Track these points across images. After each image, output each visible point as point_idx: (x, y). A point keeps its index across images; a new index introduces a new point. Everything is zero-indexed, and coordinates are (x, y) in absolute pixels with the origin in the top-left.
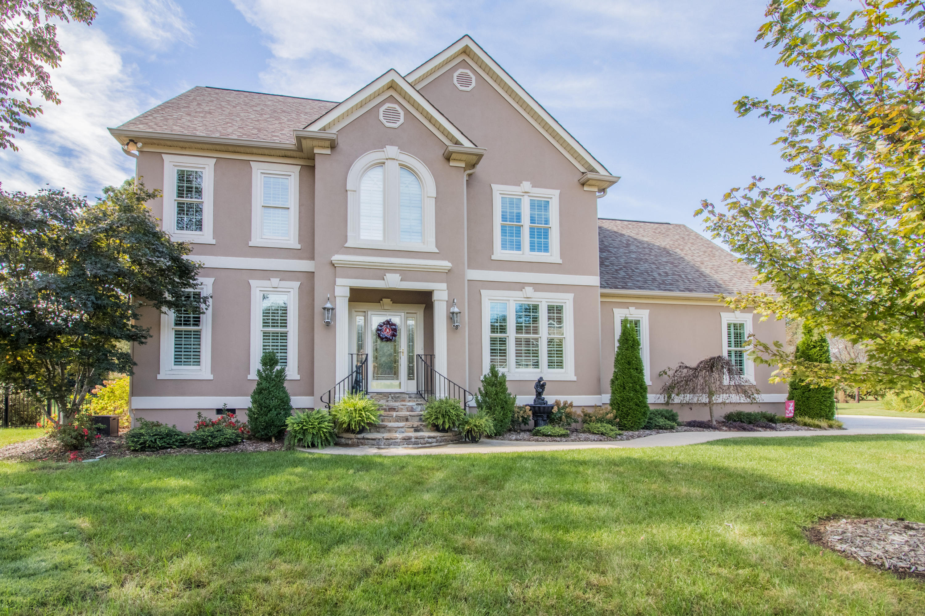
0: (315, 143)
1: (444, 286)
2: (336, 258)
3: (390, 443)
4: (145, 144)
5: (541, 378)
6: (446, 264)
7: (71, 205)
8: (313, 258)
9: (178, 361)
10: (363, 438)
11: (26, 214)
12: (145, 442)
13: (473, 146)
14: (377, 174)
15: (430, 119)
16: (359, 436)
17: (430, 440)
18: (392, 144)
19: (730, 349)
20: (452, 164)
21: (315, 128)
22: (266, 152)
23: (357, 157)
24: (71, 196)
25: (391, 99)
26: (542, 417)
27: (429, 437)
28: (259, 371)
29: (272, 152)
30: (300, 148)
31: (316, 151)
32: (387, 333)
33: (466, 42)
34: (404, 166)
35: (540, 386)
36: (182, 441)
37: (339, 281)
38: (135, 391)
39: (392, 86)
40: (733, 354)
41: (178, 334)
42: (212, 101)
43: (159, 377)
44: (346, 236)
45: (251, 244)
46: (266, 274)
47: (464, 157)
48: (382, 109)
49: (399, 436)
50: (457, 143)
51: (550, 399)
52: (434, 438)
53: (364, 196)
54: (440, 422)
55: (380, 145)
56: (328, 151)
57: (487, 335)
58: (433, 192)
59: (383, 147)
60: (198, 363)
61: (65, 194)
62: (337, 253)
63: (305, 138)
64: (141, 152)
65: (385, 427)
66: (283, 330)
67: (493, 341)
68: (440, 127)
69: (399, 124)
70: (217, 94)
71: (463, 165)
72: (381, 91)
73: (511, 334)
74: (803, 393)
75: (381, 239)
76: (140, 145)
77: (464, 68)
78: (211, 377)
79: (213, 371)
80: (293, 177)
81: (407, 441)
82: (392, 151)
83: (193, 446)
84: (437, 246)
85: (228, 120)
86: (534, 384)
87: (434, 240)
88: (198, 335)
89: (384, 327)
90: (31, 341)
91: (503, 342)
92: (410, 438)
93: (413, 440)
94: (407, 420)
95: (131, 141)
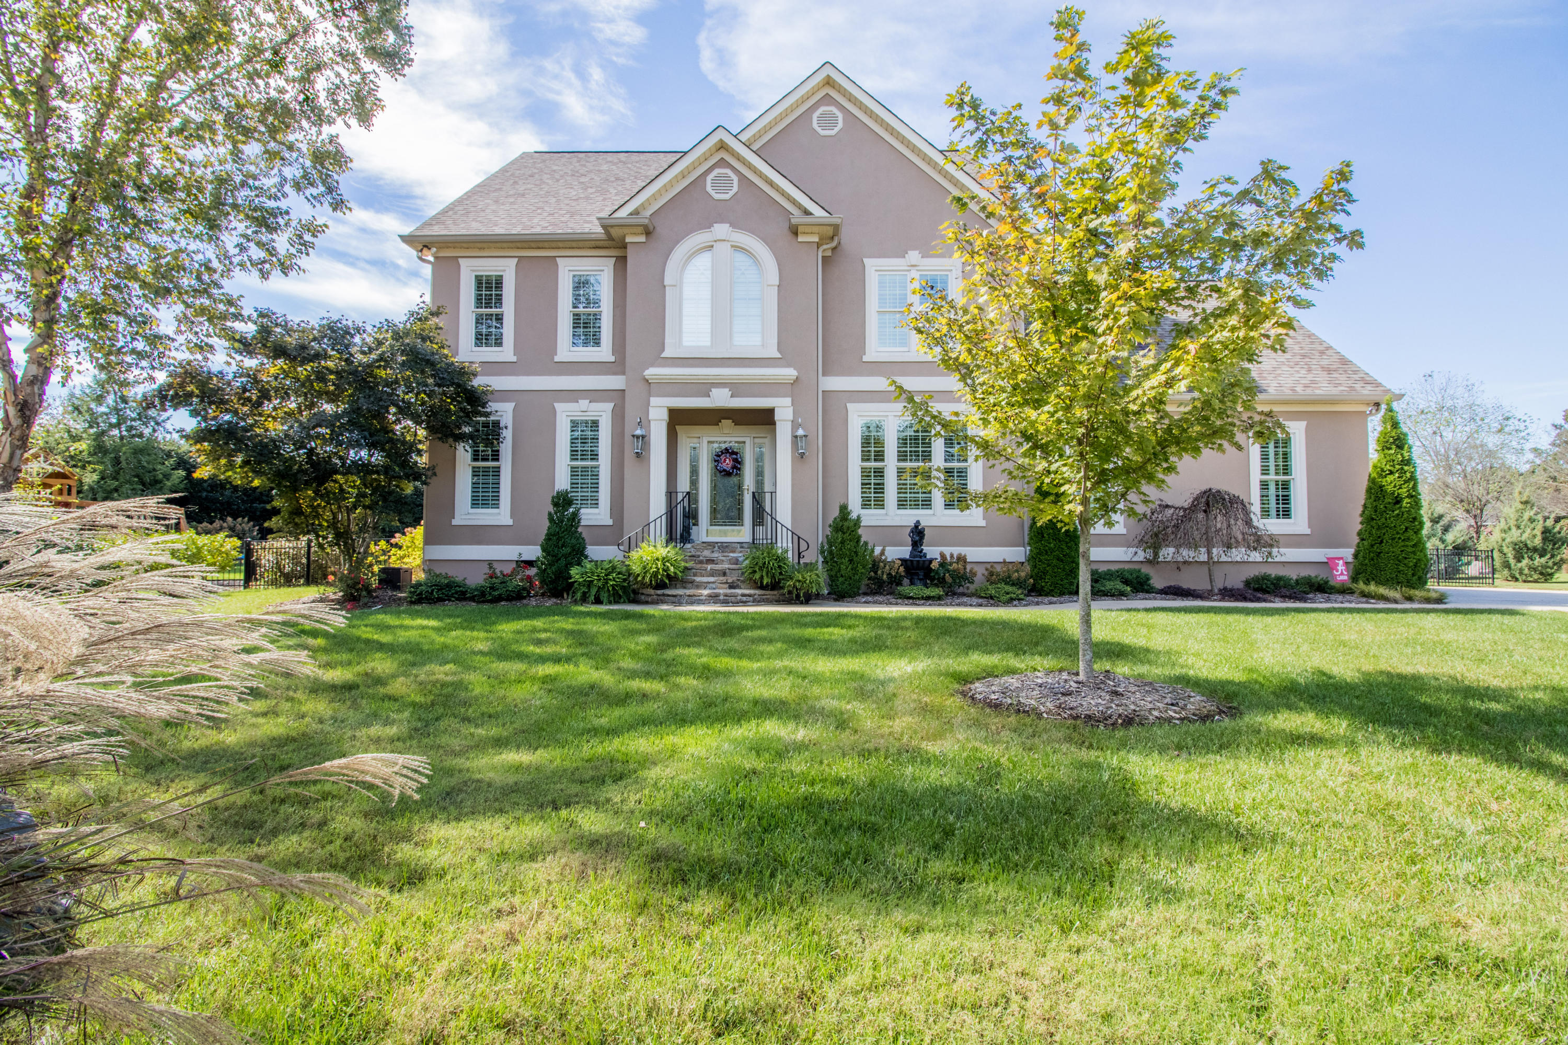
0: (626, 230)
1: (787, 401)
2: (651, 372)
3: (693, 600)
4: (439, 248)
5: (918, 522)
6: (790, 373)
7: (349, 333)
8: (623, 373)
9: (475, 504)
10: (664, 595)
11: (303, 347)
12: (421, 594)
13: (827, 215)
14: (703, 262)
15: (771, 184)
16: (659, 592)
17: (744, 599)
18: (722, 222)
19: (1265, 477)
20: (801, 239)
21: (623, 213)
22: (574, 244)
23: (678, 242)
24: (350, 323)
25: (722, 163)
26: (917, 574)
27: (743, 595)
28: (550, 514)
29: (581, 244)
30: (610, 237)
31: (628, 240)
32: (727, 464)
33: (828, 71)
34: (737, 248)
35: (918, 534)
36: (464, 593)
37: (654, 401)
38: (429, 540)
39: (722, 146)
40: (1272, 487)
41: (476, 472)
42: (532, 176)
43: (454, 522)
44: (663, 344)
45: (557, 359)
46: (573, 395)
47: (816, 229)
48: (709, 178)
49: (706, 592)
50: (807, 213)
51: (932, 551)
52: (750, 596)
53: (688, 291)
54: (757, 576)
55: (707, 225)
56: (642, 239)
57: (855, 464)
58: (773, 277)
59: (710, 226)
60: (496, 506)
61: (344, 322)
62: (652, 365)
63: (612, 226)
64: (436, 258)
65: (692, 582)
66: (594, 463)
67: (865, 473)
68: (783, 193)
69: (731, 193)
70: (544, 161)
71: (816, 239)
72: (708, 155)
73: (891, 463)
74: (1372, 546)
75: (709, 344)
76: (434, 250)
77: (827, 105)
78: (510, 522)
79: (512, 516)
80: (606, 272)
81: (714, 598)
82: (721, 230)
83: (472, 599)
84: (779, 350)
85: (541, 204)
86: (909, 530)
87: (775, 341)
88: (497, 471)
89: (723, 457)
90: (307, 483)
91: (880, 473)
92: (717, 595)
93: (722, 597)
94: (724, 574)
95: (425, 246)
